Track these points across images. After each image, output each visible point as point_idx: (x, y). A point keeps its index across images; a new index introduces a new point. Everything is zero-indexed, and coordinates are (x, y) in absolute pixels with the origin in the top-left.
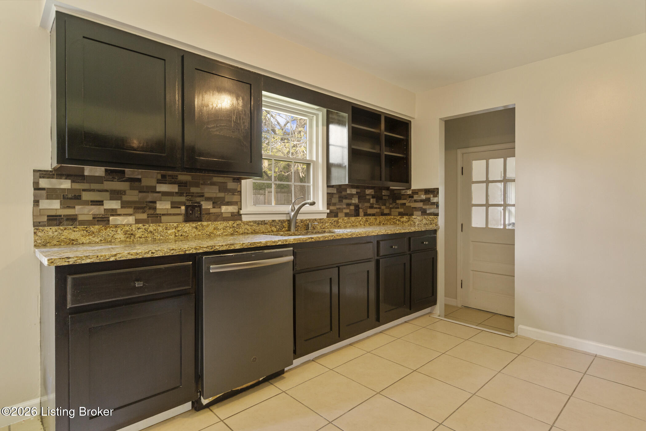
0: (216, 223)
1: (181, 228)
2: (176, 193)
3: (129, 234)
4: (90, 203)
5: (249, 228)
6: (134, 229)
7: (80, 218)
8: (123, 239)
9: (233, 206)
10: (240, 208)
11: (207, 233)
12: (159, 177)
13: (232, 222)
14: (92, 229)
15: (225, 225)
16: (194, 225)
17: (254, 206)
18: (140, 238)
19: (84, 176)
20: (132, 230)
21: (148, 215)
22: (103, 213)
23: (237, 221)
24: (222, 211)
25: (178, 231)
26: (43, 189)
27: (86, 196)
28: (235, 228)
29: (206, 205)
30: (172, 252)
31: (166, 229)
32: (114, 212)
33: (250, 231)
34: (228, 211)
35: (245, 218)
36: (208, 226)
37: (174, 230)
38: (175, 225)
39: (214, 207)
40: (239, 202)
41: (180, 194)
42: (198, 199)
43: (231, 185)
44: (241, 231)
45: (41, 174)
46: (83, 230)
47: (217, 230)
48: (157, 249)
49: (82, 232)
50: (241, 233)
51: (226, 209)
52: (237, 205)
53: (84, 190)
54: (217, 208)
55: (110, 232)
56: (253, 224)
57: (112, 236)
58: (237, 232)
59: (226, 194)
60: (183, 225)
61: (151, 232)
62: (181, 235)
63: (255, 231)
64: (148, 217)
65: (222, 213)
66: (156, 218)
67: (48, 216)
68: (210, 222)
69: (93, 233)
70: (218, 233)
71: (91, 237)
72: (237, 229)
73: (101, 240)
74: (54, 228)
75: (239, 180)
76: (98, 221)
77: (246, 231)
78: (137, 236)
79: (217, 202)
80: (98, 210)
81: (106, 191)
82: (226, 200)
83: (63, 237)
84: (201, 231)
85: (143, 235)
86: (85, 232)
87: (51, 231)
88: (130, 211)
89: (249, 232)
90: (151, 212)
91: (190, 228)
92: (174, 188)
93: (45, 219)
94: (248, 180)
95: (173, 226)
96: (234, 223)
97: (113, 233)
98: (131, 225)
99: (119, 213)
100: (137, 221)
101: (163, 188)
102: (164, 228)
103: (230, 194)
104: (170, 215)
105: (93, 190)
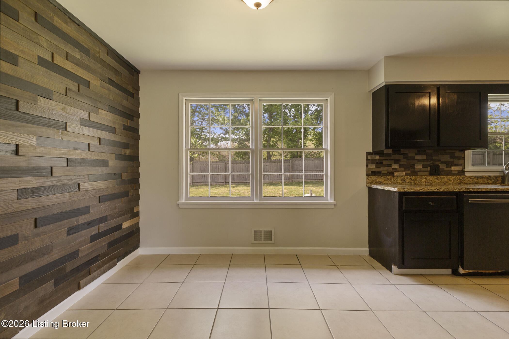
0: (449, 177)
1: (428, 179)
2: (425, 159)
3: (403, 181)
4: (386, 166)
5: (471, 180)
6: (405, 178)
7: (383, 172)
8: (401, 183)
9: (459, 167)
10: (464, 167)
11: (443, 182)
12: (417, 152)
13: (459, 176)
14: (388, 177)
15: (455, 178)
16: (436, 177)
17: (473, 167)
18: (408, 183)
19: (384, 153)
20: (405, 179)
21: (411, 171)
22: (391, 170)
23: (462, 176)
24: (452, 170)
25: (427, 180)
26: (369, 160)
27: (385, 163)
28: (461, 180)
29: (442, 166)
30: (447, 190)
31: (421, 179)
32: (396, 170)
33: (472, 182)
34: (455, 170)
35: (467, 174)
36: (444, 178)
37: (425, 180)
38: (426, 177)
39: (447, 167)
40: (463, 164)
41: (427, 160)
42: (437, 163)
43: (457, 154)
44: (465, 182)
45: (368, 154)
46: (385, 178)
47: (449, 180)
48: (440, 188)
49: (384, 179)
50: (465, 183)
51: (454, 169)
52: (462, 166)
53: (384, 160)
54: (449, 168)
55: (395, 179)
56: (474, 178)
57: (396, 181)
58: (462, 182)
59: (455, 159)
60: (430, 177)
61: (413, 180)
62: (429, 183)
63: (475, 182)
64: (411, 172)
65: (452, 171)
66: (415, 173)
67: (371, 171)
68: (445, 176)
69: (388, 179)
70: (450, 182)
71: (387, 181)
72: (463, 180)
73: (392, 183)
74: (374, 176)
75: (463, 151)
76: (389, 174)
77: (469, 182)
78: (407, 182)
79: (449, 164)
80: (390, 169)
81: (392, 160)
82: (455, 163)
83: (377, 181)
84: (440, 181)
85: (409, 181)
86: (385, 179)
87: (373, 178)
88: (403, 169)
89: (470, 183)
90: (413, 170)
91: (434, 179)
92: (424, 157)
93: (370, 173)
94: (469, 151)
95: (424, 177)
96: (460, 177)
97: (396, 180)
98: (404, 176)
99: (398, 170)
100: (406, 174)
101: (418, 157)
102: (420, 178)
103: (457, 159)
104: (422, 171)
105: (387, 160)
